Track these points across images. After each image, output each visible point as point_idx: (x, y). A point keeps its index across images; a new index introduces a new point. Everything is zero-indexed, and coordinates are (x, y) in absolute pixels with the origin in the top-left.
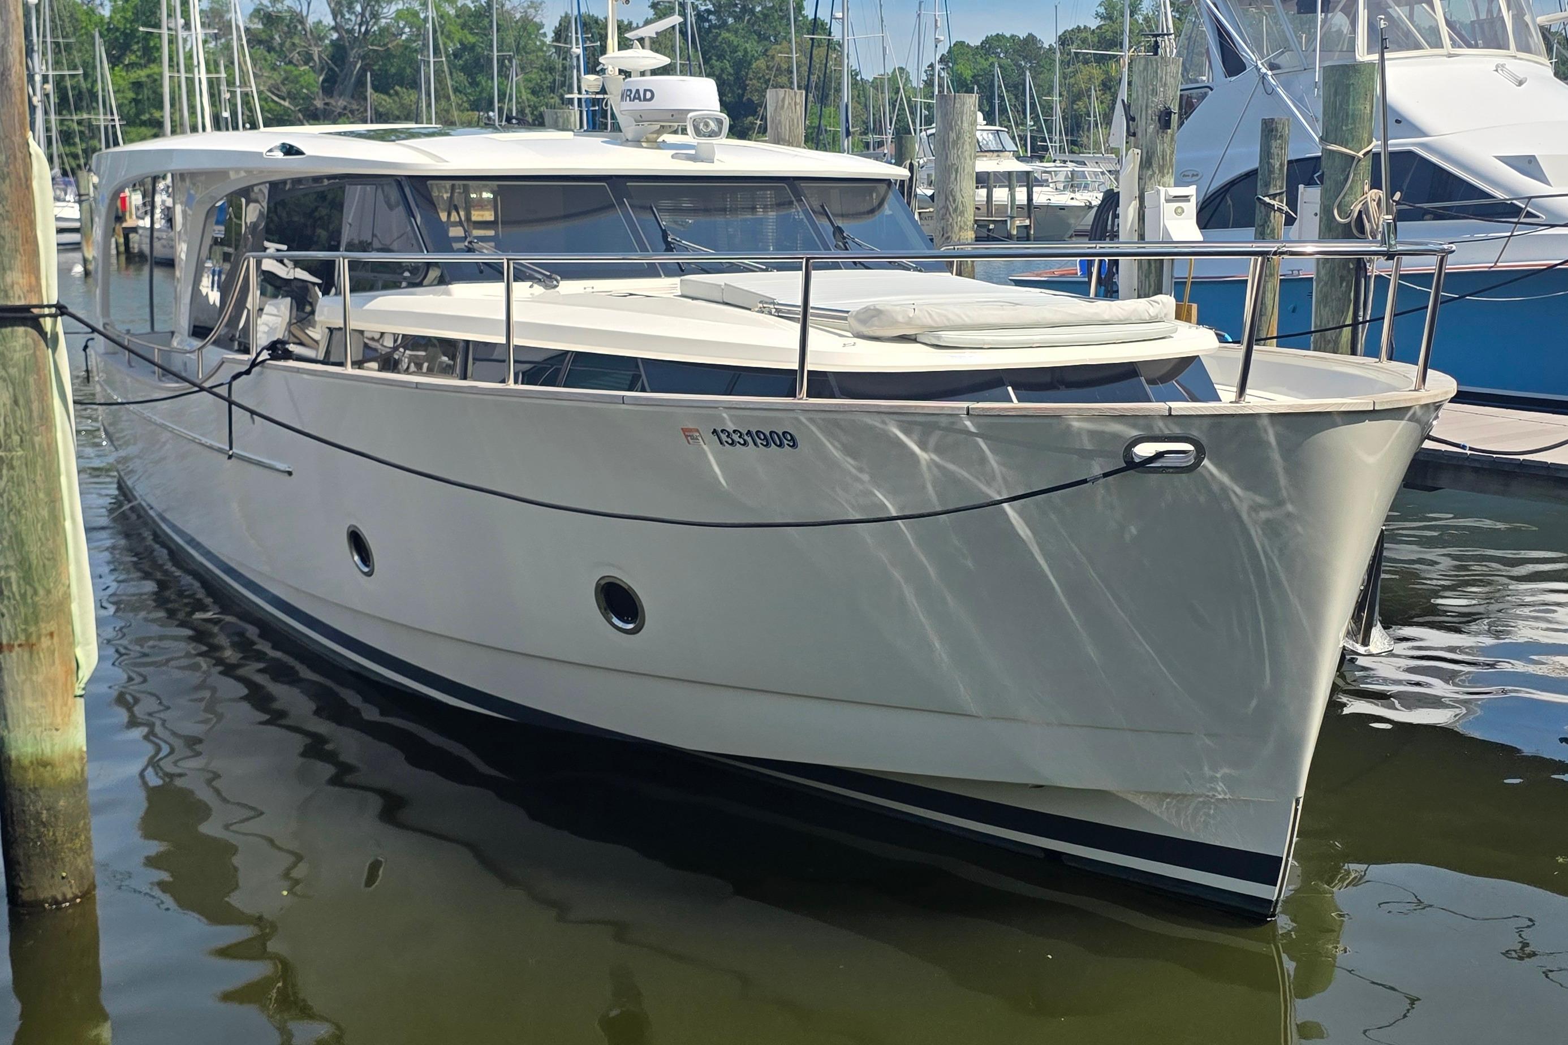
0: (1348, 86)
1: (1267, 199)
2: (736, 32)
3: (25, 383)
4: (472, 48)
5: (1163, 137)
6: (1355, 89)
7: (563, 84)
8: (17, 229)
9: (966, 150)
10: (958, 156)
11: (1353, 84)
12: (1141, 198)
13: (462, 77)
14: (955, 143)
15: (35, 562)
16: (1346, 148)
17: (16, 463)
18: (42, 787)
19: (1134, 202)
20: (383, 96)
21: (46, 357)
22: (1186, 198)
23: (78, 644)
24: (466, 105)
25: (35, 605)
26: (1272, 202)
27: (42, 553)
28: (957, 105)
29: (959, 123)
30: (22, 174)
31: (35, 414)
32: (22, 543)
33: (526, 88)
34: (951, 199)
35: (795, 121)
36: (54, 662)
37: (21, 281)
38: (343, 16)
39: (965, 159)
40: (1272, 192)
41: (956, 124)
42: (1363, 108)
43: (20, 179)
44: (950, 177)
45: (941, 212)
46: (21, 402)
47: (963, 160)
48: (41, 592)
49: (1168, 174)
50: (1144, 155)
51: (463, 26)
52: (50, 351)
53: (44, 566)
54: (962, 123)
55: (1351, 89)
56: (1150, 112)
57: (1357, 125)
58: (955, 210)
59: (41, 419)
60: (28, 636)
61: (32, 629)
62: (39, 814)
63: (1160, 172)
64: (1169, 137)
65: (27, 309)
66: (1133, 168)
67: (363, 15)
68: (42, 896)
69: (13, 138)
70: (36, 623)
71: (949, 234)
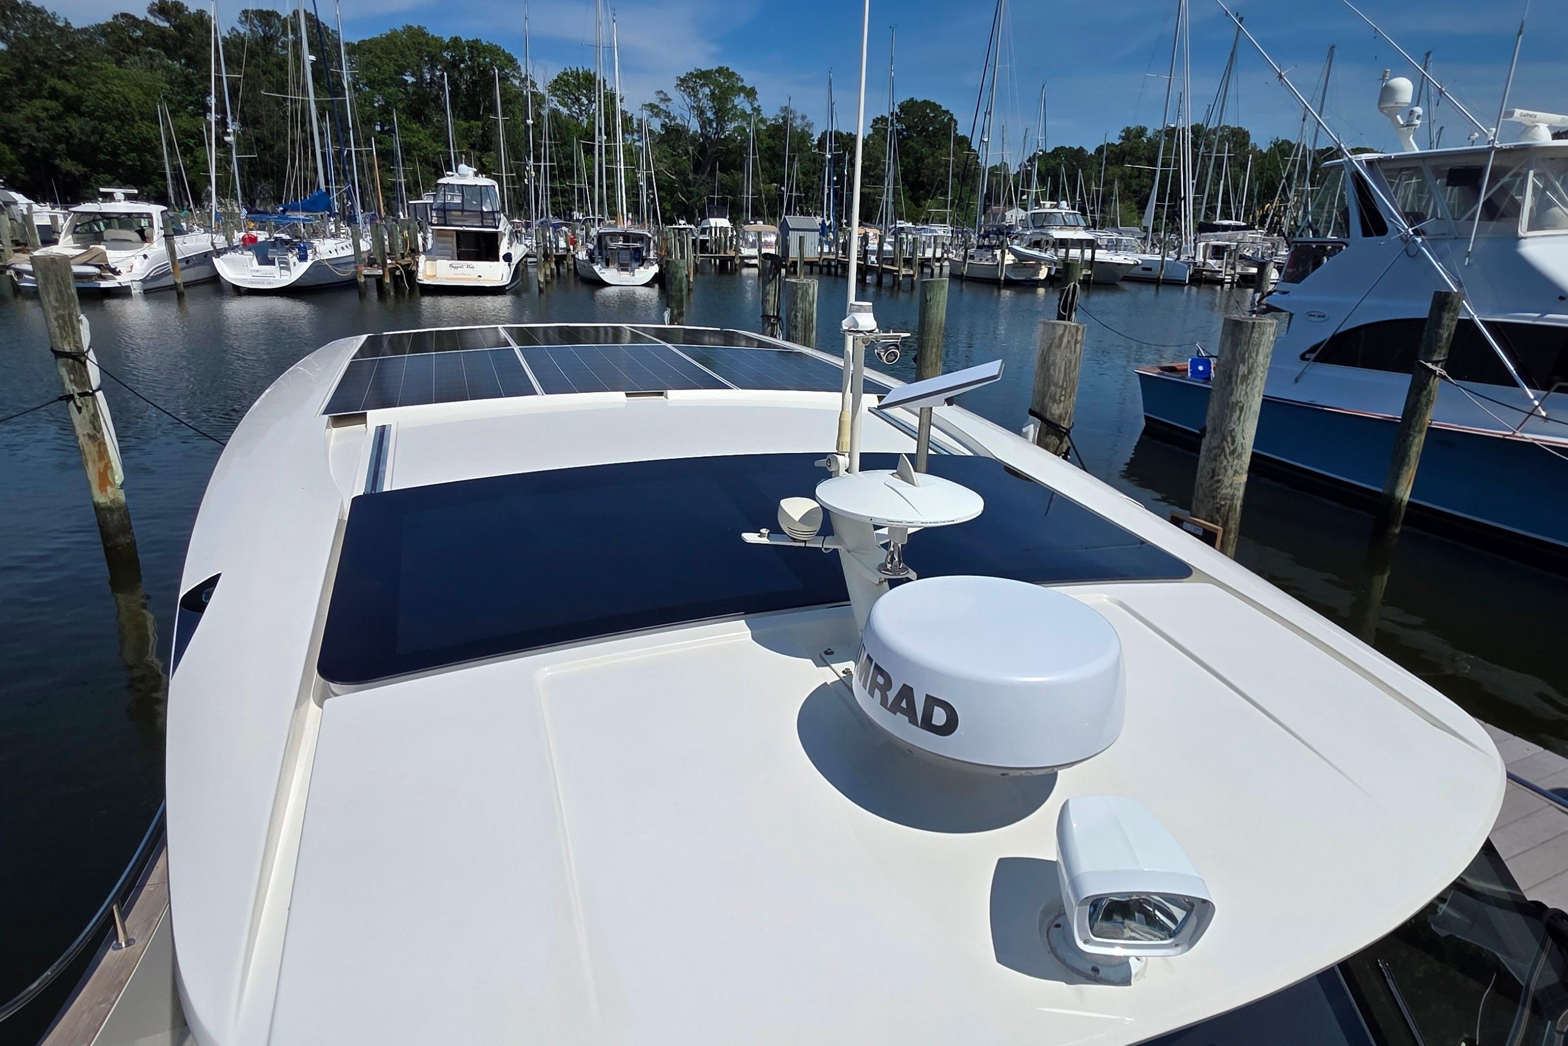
1: (1429, 365)
4: (773, 148)
7: (821, 170)
9: (1256, 387)
10: (1246, 393)
13: (767, 164)
14: (1245, 378)
20: (724, 175)
24: (768, 181)
26: (1434, 368)
28: (1255, 335)
29: (1254, 355)
33: (802, 172)
34: (1229, 439)
35: (1073, 362)
38: (706, 129)
39: (1254, 396)
40: (1435, 358)
41: (1250, 356)
44: (1232, 416)
45: (1214, 452)
47: (1251, 397)
51: (770, 136)
54: (1257, 355)
58: (1233, 452)
67: (717, 129)
71: (1221, 477)
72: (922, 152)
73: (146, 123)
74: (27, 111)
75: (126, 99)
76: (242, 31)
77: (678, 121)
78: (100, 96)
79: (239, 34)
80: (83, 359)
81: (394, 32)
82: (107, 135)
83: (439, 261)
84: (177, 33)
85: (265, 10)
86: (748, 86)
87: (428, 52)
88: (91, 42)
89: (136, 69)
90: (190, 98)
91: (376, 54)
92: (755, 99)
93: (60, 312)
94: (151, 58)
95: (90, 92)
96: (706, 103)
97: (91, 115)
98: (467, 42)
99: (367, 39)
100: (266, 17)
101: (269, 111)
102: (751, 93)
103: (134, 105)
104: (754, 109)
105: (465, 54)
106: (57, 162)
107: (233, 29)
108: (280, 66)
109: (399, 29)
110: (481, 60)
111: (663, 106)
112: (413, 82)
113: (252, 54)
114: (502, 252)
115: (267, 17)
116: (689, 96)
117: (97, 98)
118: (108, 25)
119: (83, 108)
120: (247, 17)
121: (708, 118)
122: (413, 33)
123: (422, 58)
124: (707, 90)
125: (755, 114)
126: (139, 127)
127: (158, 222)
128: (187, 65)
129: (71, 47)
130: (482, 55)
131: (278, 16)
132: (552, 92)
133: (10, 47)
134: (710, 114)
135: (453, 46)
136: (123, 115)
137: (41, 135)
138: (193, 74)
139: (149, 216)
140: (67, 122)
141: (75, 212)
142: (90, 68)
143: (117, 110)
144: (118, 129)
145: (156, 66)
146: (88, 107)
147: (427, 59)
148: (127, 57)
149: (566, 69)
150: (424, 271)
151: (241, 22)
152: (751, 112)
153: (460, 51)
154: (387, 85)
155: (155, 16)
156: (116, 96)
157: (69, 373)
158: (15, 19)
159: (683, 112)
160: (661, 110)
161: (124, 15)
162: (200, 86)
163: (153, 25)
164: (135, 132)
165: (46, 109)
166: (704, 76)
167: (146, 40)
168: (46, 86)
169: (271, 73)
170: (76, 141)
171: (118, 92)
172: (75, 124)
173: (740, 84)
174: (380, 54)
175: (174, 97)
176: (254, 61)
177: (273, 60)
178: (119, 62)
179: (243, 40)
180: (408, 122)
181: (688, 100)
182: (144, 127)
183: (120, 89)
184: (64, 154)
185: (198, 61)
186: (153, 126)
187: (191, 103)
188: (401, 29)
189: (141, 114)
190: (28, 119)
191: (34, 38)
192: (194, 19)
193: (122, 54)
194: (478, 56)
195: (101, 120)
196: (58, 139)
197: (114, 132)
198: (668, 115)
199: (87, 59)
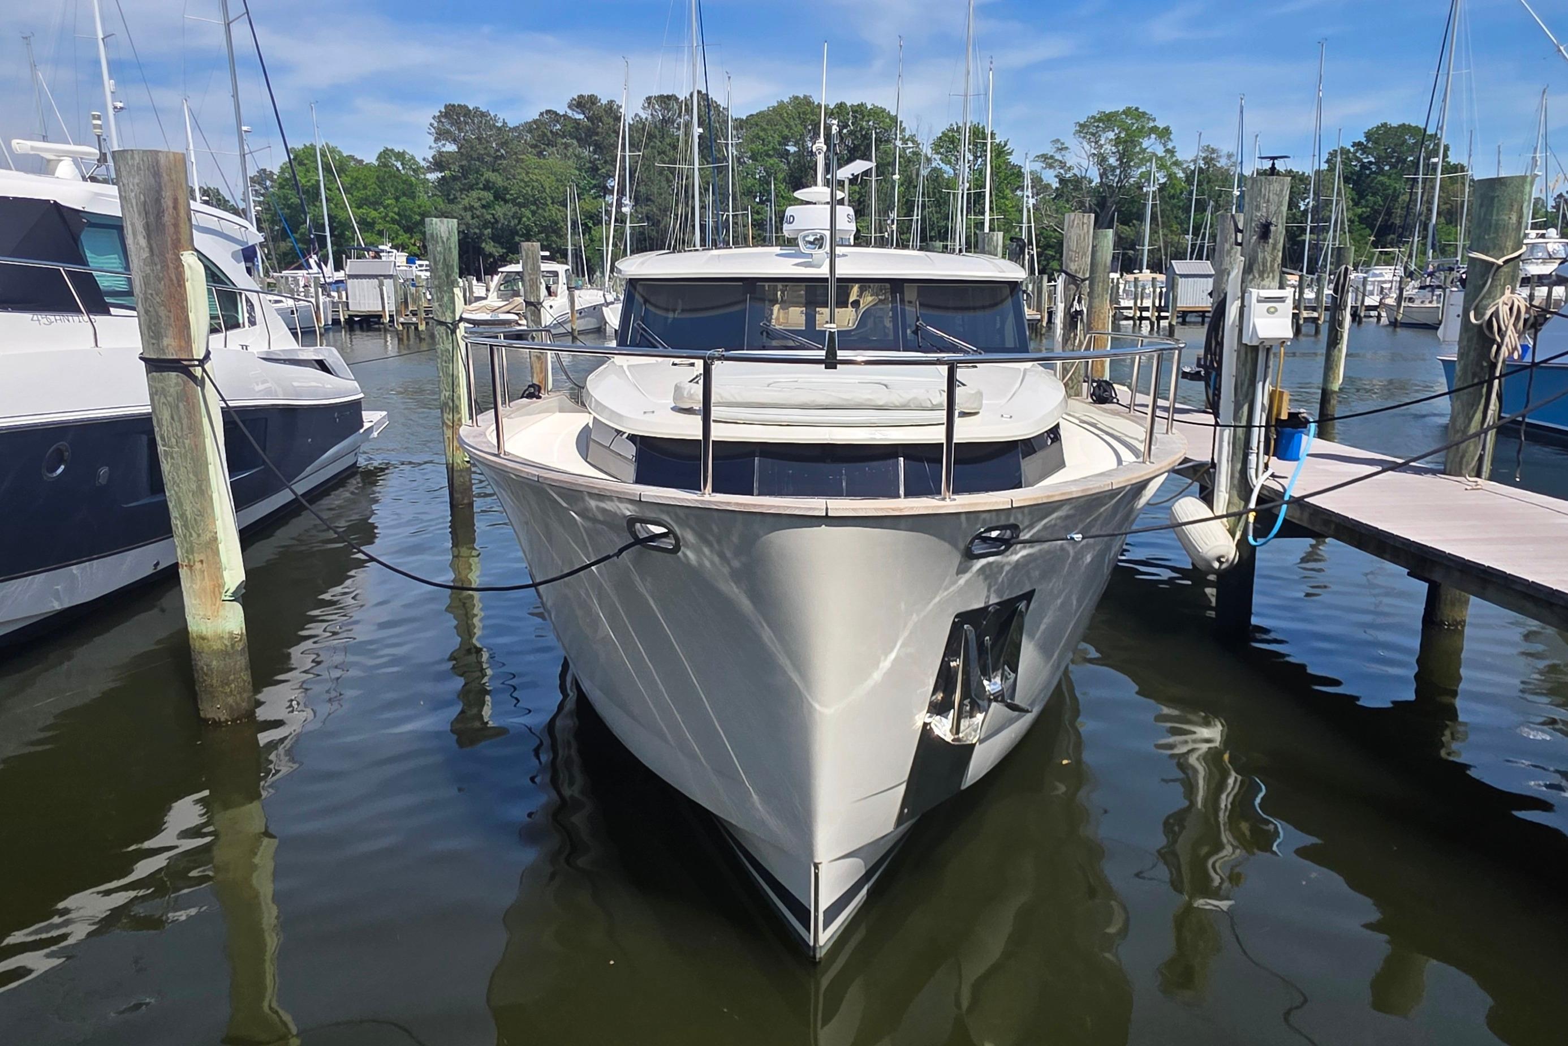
0: (1493, 198)
2: (1389, 177)
3: (178, 407)
5: (1264, 247)
6: (1499, 201)
8: (170, 312)
11: (1498, 196)
12: (1243, 298)
15: (189, 517)
16: (1487, 255)
17: (175, 455)
18: (203, 652)
19: (1236, 302)
21: (196, 391)
22: (1281, 300)
23: (225, 569)
25: (191, 542)
27: (193, 511)
30: (174, 278)
31: (185, 426)
32: (181, 505)
36: (204, 577)
37: (173, 343)
42: (1506, 218)
43: (171, 280)
46: (176, 418)
48: (194, 535)
49: (1268, 277)
50: (1247, 262)
52: (199, 388)
53: (195, 519)
55: (1496, 200)
56: (1253, 225)
57: (1500, 234)
59: (190, 428)
60: (189, 560)
61: (191, 557)
62: (203, 668)
63: (1260, 276)
64: (1271, 246)
65: (178, 361)
66: (1238, 272)
67: (1120, 176)
68: (208, 716)
69: (167, 255)
70: (193, 554)
72: (1395, 189)
73: (556, 206)
74: (466, 202)
75: (542, 186)
76: (644, 116)
77: (1076, 171)
78: (522, 184)
79: (641, 119)
80: (539, 307)
81: (781, 104)
82: (524, 219)
83: (791, 309)
84: (589, 124)
85: (665, 94)
86: (1161, 125)
87: (812, 121)
88: (519, 137)
89: (553, 159)
90: (594, 182)
91: (761, 127)
92: (1169, 139)
93: (532, 276)
94: (565, 148)
95: (515, 181)
96: (1109, 148)
97: (514, 201)
98: (852, 106)
99: (754, 113)
100: (666, 100)
101: (659, 189)
102: (1164, 134)
103: (548, 190)
104: (1167, 151)
105: (849, 120)
106: (483, 245)
107: (636, 115)
108: (674, 146)
109: (786, 100)
110: (864, 123)
111: (1058, 157)
112: (795, 152)
113: (651, 136)
114: (851, 300)
115: (667, 102)
116: (1089, 142)
117: (520, 187)
118: (535, 122)
119: (508, 196)
120: (649, 104)
121: (1110, 166)
122: (799, 103)
123: (805, 127)
124: (1111, 135)
125: (1168, 156)
126: (549, 210)
127: (562, 278)
128: (595, 152)
129: (504, 144)
130: (866, 118)
131: (677, 99)
132: (935, 150)
133: (459, 149)
134: (1113, 161)
135: (837, 112)
136: (538, 200)
137: (474, 221)
138: (599, 159)
139: (556, 274)
140: (494, 209)
141: (502, 272)
142: (517, 160)
143: (533, 196)
144: (534, 213)
145: (569, 155)
146: (512, 195)
147: (810, 127)
148: (547, 148)
149: (952, 125)
150: (778, 319)
151: (644, 108)
152: (1164, 154)
153: (844, 116)
154: (770, 156)
155: (573, 110)
156: (535, 184)
157: (531, 315)
158: (466, 123)
159: (1079, 160)
160: (1056, 160)
161: (548, 112)
162: (603, 170)
163: (570, 117)
164: (546, 215)
165: (479, 199)
166: (1108, 120)
167: (563, 133)
168: (483, 179)
169: (664, 153)
170: (500, 225)
171: (537, 180)
172: (500, 211)
173: (1151, 124)
174: (766, 127)
175: (580, 181)
176: (652, 144)
177: (668, 140)
178: (540, 154)
179: (644, 125)
180: (786, 190)
181: (1087, 147)
182: (553, 211)
183: (539, 178)
184: (489, 238)
185: (605, 149)
186: (561, 208)
187: (595, 186)
188: (788, 100)
189: (552, 198)
190: (465, 209)
191: (479, 139)
192: (604, 110)
193: (543, 146)
194: (862, 120)
195: (520, 205)
196: (486, 224)
197: (530, 216)
198: (1063, 164)
199: (516, 153)
